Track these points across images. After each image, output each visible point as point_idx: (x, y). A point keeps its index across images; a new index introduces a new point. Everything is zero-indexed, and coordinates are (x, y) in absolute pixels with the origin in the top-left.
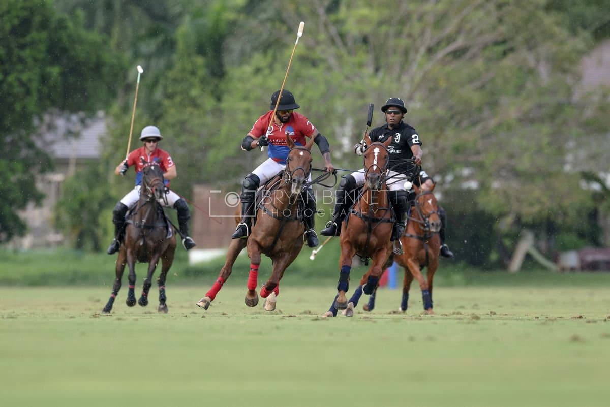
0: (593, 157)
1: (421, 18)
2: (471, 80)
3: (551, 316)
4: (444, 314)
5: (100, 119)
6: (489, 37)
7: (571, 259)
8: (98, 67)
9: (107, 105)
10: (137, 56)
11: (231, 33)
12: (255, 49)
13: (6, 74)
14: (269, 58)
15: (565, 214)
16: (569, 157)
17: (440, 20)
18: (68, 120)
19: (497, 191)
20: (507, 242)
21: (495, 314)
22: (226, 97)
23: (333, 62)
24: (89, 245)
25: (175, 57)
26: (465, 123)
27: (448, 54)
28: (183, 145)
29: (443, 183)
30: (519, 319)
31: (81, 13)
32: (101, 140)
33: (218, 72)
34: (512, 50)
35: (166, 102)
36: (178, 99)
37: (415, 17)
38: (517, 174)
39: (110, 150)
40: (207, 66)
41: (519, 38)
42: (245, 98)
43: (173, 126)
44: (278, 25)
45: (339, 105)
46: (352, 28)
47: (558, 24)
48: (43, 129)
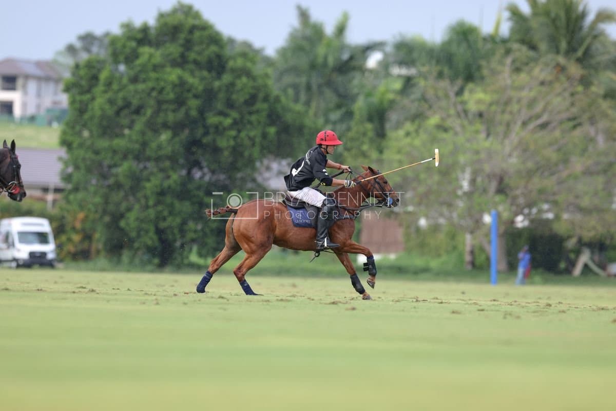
1: (519, 101)
2: (551, 144)
6: (565, 115)
8: (301, 129)
10: (327, 121)
11: (391, 108)
12: (406, 119)
13: (239, 131)
14: (416, 126)
15: (612, 238)
17: (532, 103)
18: (280, 164)
19: (566, 220)
20: (572, 256)
21: (562, 303)
22: (386, 151)
23: (458, 129)
25: (353, 124)
26: (546, 174)
27: (535, 128)
29: (530, 214)
31: (291, 91)
33: (381, 134)
34: (580, 124)
35: (346, 154)
36: (354, 151)
37: (515, 100)
38: (581, 210)
40: (374, 130)
41: (586, 116)
42: (399, 152)
44: (422, 103)
45: (462, 159)
46: (473, 107)
47: (610, 107)
48: (263, 169)
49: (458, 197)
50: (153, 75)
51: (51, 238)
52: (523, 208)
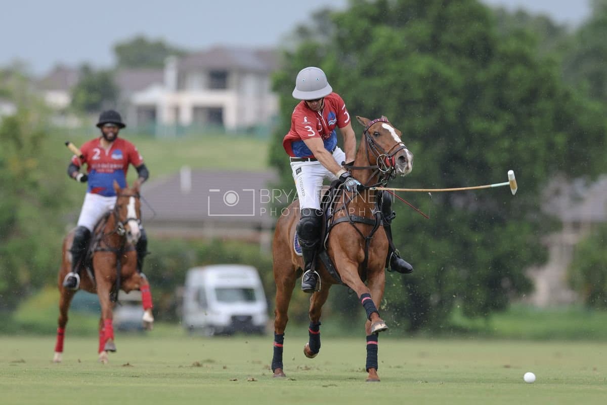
8: (600, 135)
50: (393, 66)
51: (260, 295)
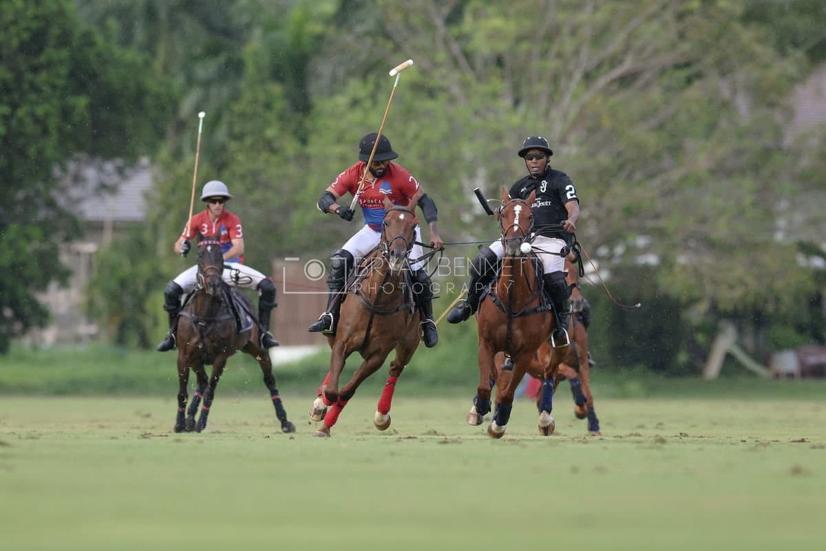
0: (813, 222)
1: (574, 32)
2: (644, 117)
3: (762, 439)
4: (618, 436)
5: (144, 168)
6: (668, 58)
7: (788, 361)
9: (152, 150)
10: (190, 82)
11: (318, 52)
12: (350, 74)
13: (14, 106)
14: (370, 86)
15: (777, 300)
16: (781, 223)
17: (601, 34)
18: (101, 170)
19: (684, 268)
20: (700, 338)
21: (686, 435)
22: (313, 139)
23: (456, 90)
24: (134, 339)
25: (243, 85)
26: (638, 176)
27: (613, 81)
28: (257, 204)
29: (611, 256)
30: (719, 443)
31: (113, 24)
32: (147, 196)
33: (302, 105)
34: (699, 76)
35: (233, 146)
36: (248, 141)
37: (566, 30)
38: (711, 245)
39: (158, 209)
40: (287, 96)
41: (709, 60)
42: (340, 140)
43: (243, 178)
44: (381, 40)
45: (468, 150)
46: (482, 46)
47: (760, 41)
48: (67, 181)
49: (464, 226)
52: (596, 247)
